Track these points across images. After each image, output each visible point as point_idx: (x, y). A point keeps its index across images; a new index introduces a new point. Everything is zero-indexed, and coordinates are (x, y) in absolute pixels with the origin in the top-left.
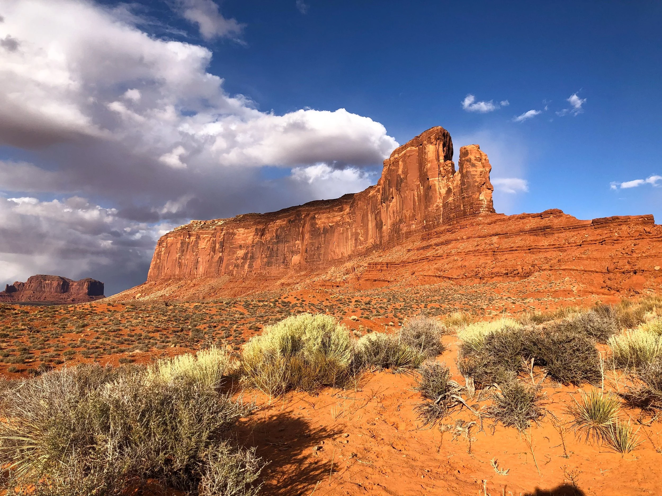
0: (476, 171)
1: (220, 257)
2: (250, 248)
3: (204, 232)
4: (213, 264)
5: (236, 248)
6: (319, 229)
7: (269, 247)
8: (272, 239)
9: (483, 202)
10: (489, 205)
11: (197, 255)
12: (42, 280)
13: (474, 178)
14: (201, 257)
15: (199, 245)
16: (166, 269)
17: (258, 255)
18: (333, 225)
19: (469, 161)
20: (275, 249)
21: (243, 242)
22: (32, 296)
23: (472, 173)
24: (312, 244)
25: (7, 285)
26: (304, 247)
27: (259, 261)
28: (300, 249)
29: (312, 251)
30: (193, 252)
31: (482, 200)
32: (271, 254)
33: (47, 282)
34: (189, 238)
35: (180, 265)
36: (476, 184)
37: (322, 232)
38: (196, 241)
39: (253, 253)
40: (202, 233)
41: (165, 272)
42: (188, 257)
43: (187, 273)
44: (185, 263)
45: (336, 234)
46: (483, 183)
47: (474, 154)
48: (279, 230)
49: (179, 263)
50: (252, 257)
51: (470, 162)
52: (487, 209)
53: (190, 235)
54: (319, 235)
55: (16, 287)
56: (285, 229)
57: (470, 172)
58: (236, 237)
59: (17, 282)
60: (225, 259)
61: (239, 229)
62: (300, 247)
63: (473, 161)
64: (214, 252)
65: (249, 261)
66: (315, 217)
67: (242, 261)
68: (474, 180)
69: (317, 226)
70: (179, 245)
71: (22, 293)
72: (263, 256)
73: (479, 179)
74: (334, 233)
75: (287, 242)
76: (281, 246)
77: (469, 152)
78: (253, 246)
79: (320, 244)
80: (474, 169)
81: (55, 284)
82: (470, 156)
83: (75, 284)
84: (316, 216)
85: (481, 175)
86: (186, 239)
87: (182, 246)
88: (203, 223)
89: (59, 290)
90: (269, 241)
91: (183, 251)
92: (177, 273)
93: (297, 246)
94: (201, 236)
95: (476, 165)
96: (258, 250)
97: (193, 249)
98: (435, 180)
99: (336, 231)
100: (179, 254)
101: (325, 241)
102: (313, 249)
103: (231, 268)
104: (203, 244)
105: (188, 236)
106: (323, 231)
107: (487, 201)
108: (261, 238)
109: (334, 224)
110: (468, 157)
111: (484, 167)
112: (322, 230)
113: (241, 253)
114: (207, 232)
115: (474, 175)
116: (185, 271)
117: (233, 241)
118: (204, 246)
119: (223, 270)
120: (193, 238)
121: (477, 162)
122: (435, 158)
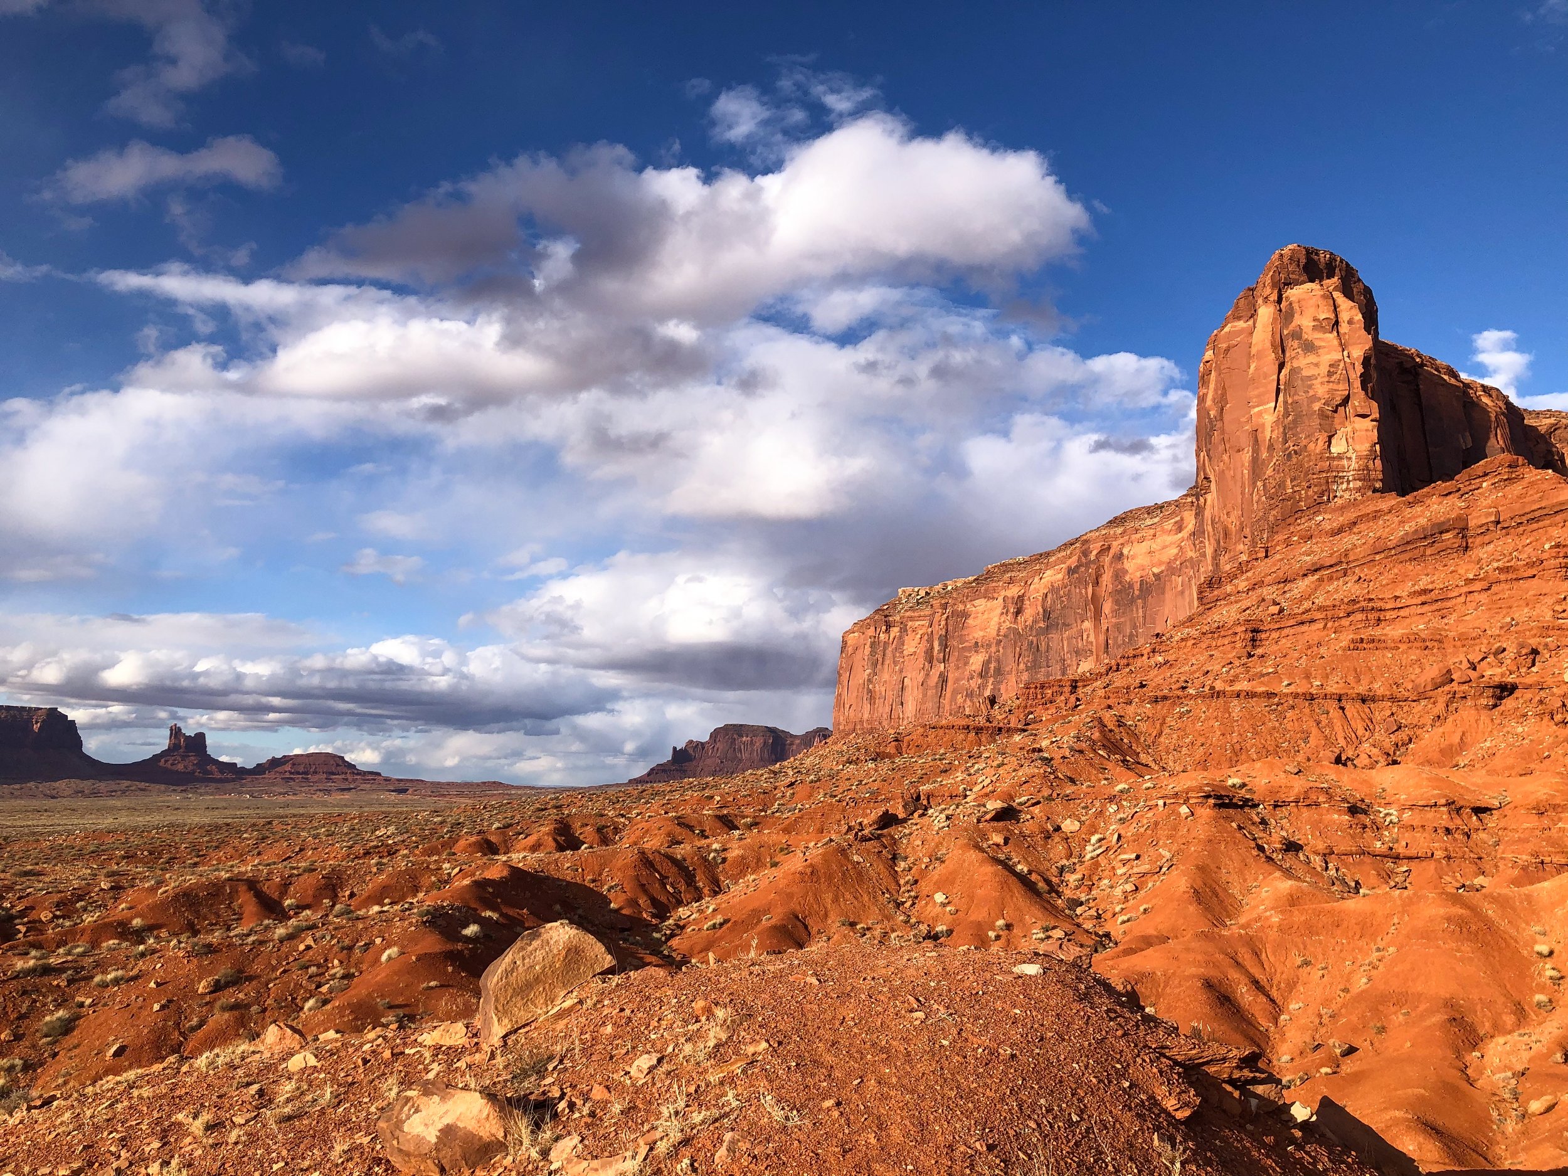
0: (1317, 365)
1: (941, 674)
2: (993, 649)
3: (916, 614)
4: (929, 693)
5: (969, 649)
6: (1131, 586)
7: (1032, 642)
8: (1035, 622)
9: (1345, 462)
10: (1367, 468)
11: (901, 671)
12: (735, 736)
13: (1310, 387)
14: (909, 676)
15: (905, 647)
16: (847, 706)
17: (1010, 665)
18: (1162, 572)
19: (1297, 335)
20: (1043, 647)
21: (982, 633)
22: (718, 769)
23: (1305, 373)
24: (1118, 627)
25: (675, 748)
26: (1102, 638)
27: (1012, 679)
28: (1092, 643)
29: (1119, 646)
30: (895, 663)
31: (1340, 457)
32: (1035, 661)
33: (744, 739)
34: (887, 631)
35: (872, 697)
36: (1316, 406)
37: (1137, 593)
38: (901, 637)
39: (998, 661)
40: (911, 619)
41: (846, 714)
42: (886, 676)
43: (885, 716)
44: (880, 691)
45: (1169, 595)
46: (1338, 400)
47: (1310, 312)
48: (1049, 596)
49: (869, 691)
50: (999, 671)
51: (1299, 338)
52: (1359, 484)
53: (889, 626)
54: (1133, 601)
55: (691, 751)
56: (1062, 593)
57: (1300, 369)
58: (970, 621)
59: (691, 742)
60: (951, 677)
61: (976, 602)
62: (1092, 638)
63: (1309, 335)
64: (931, 662)
65: (991, 680)
66: (1122, 554)
67: (980, 681)
68: (1311, 393)
69: (1127, 578)
70: (868, 650)
71: (701, 764)
72: (1022, 666)
73: (1326, 387)
74: (1163, 593)
75: (1067, 625)
76: (1054, 636)
77: (1296, 306)
78: (999, 642)
79: (1135, 627)
80: (1312, 358)
81: (759, 742)
82: (1298, 320)
83: (798, 741)
84: (1125, 551)
85: (1330, 374)
86: (881, 635)
87: (873, 653)
88: (922, 593)
89: (766, 755)
90: (1031, 628)
91: (875, 664)
92: (866, 716)
93: (1085, 637)
94: (910, 624)
95: (1317, 343)
96: (1009, 651)
97: (894, 656)
98: (1266, 410)
99: (1168, 587)
100: (868, 671)
101: (1144, 617)
102: (1120, 642)
103: (960, 699)
104: (912, 645)
105: (884, 628)
106: (1141, 590)
107: (1359, 458)
108: (1015, 622)
109: (1163, 568)
110: (1293, 324)
111: (1343, 347)
112: (1137, 586)
113: (977, 661)
114: (922, 614)
115: (1309, 378)
116: (880, 710)
117: (964, 632)
118: (913, 650)
119: (947, 707)
120: (895, 631)
121: (1320, 335)
122: (1268, 345)
